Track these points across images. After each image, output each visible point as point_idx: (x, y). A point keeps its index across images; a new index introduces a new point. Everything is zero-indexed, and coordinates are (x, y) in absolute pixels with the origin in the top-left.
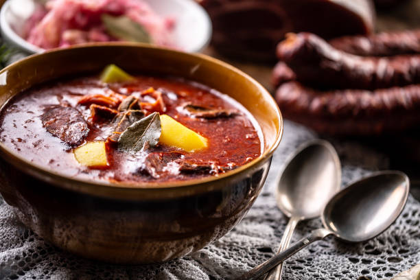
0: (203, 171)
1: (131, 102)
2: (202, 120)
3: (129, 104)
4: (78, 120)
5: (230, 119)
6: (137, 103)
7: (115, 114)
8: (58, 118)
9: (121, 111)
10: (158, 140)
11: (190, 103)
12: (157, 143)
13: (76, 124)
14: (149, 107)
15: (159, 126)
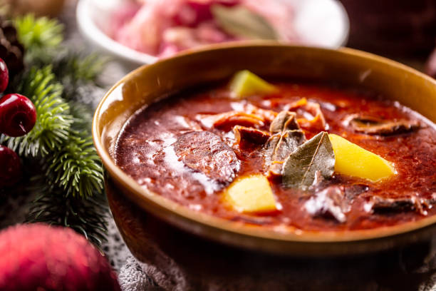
0: (402, 208)
1: (285, 120)
2: (378, 138)
3: (284, 123)
4: (222, 149)
5: (412, 134)
6: (293, 120)
7: (267, 137)
8: (193, 146)
9: (274, 133)
10: (333, 168)
11: (356, 116)
12: (332, 173)
13: (220, 154)
14: (307, 125)
15: (330, 150)
